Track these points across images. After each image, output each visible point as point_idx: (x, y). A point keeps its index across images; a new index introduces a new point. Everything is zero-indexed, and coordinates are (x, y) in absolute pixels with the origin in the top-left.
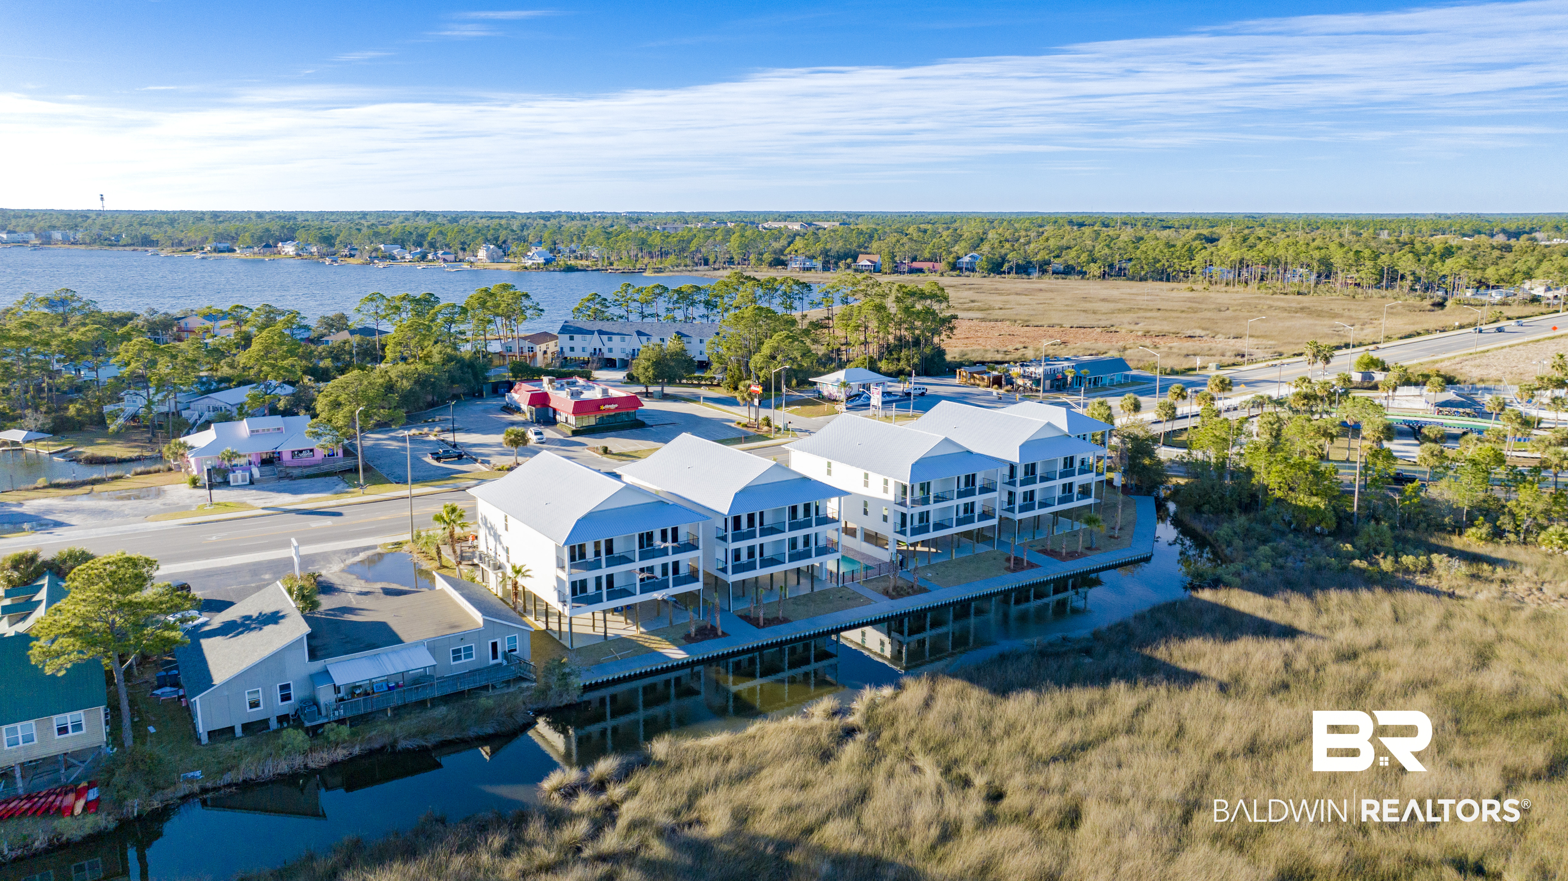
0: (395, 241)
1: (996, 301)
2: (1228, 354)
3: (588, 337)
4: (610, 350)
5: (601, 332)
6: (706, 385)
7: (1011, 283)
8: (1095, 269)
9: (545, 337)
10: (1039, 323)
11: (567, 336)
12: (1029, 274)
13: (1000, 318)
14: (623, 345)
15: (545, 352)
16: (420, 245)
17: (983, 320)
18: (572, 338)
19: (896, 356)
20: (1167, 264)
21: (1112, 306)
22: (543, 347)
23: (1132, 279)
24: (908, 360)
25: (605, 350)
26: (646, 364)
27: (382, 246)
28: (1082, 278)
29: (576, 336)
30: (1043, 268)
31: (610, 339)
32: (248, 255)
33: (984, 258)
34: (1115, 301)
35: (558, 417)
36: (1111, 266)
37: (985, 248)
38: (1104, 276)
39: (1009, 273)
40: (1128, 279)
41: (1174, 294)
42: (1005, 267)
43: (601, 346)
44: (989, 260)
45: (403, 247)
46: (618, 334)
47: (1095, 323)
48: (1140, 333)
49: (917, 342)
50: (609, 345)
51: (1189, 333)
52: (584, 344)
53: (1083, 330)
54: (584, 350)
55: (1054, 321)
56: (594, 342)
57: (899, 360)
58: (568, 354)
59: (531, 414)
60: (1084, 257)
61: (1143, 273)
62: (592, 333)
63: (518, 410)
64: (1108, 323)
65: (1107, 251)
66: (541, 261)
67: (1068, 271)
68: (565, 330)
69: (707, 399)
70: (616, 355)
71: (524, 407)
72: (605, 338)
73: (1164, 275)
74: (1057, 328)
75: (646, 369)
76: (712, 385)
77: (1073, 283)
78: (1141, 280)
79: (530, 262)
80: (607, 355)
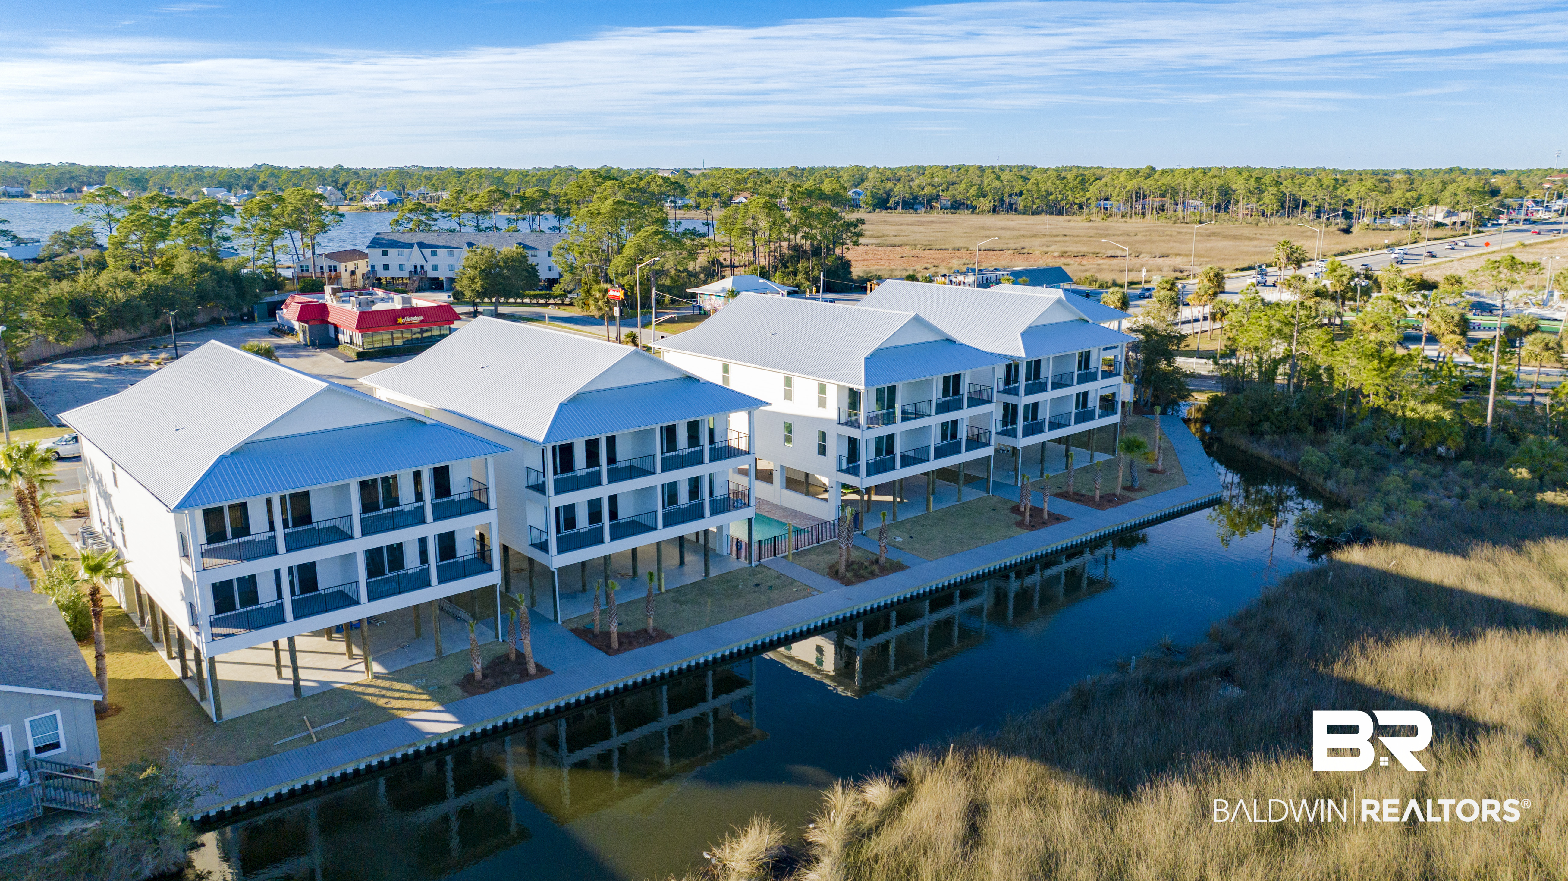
1: (888, 230)
3: (406, 251)
4: (435, 268)
5: (421, 245)
6: (555, 304)
7: (898, 217)
8: (985, 204)
9: (354, 254)
10: (943, 247)
11: (379, 251)
12: (916, 210)
13: (897, 243)
14: (451, 261)
15: (353, 273)
17: (880, 245)
18: (385, 254)
19: (791, 269)
20: (1060, 197)
21: (1015, 233)
22: (351, 266)
23: (1025, 213)
24: (807, 273)
25: (428, 268)
26: (473, 273)
28: (973, 212)
29: (390, 252)
30: (930, 202)
31: (434, 254)
33: (869, 193)
34: (1015, 229)
35: (341, 336)
36: (1002, 200)
37: (868, 184)
38: (994, 211)
39: (895, 209)
40: (1021, 213)
41: (1073, 224)
42: (892, 202)
43: (424, 263)
44: (874, 195)
46: (444, 247)
47: (1005, 247)
49: (817, 251)
50: (433, 260)
51: (1110, 253)
52: (402, 260)
53: (992, 252)
54: (401, 267)
55: (958, 245)
56: (415, 257)
57: (795, 274)
58: (381, 273)
60: (973, 191)
61: (1035, 207)
62: (411, 246)
63: (291, 331)
64: (1018, 246)
65: (997, 184)
67: (956, 206)
68: (375, 243)
69: (555, 318)
70: (442, 275)
72: (427, 252)
73: (1058, 209)
74: (963, 251)
75: (472, 280)
76: (563, 304)
77: (964, 218)
78: (1033, 213)
79: (372, 203)
80: (432, 274)
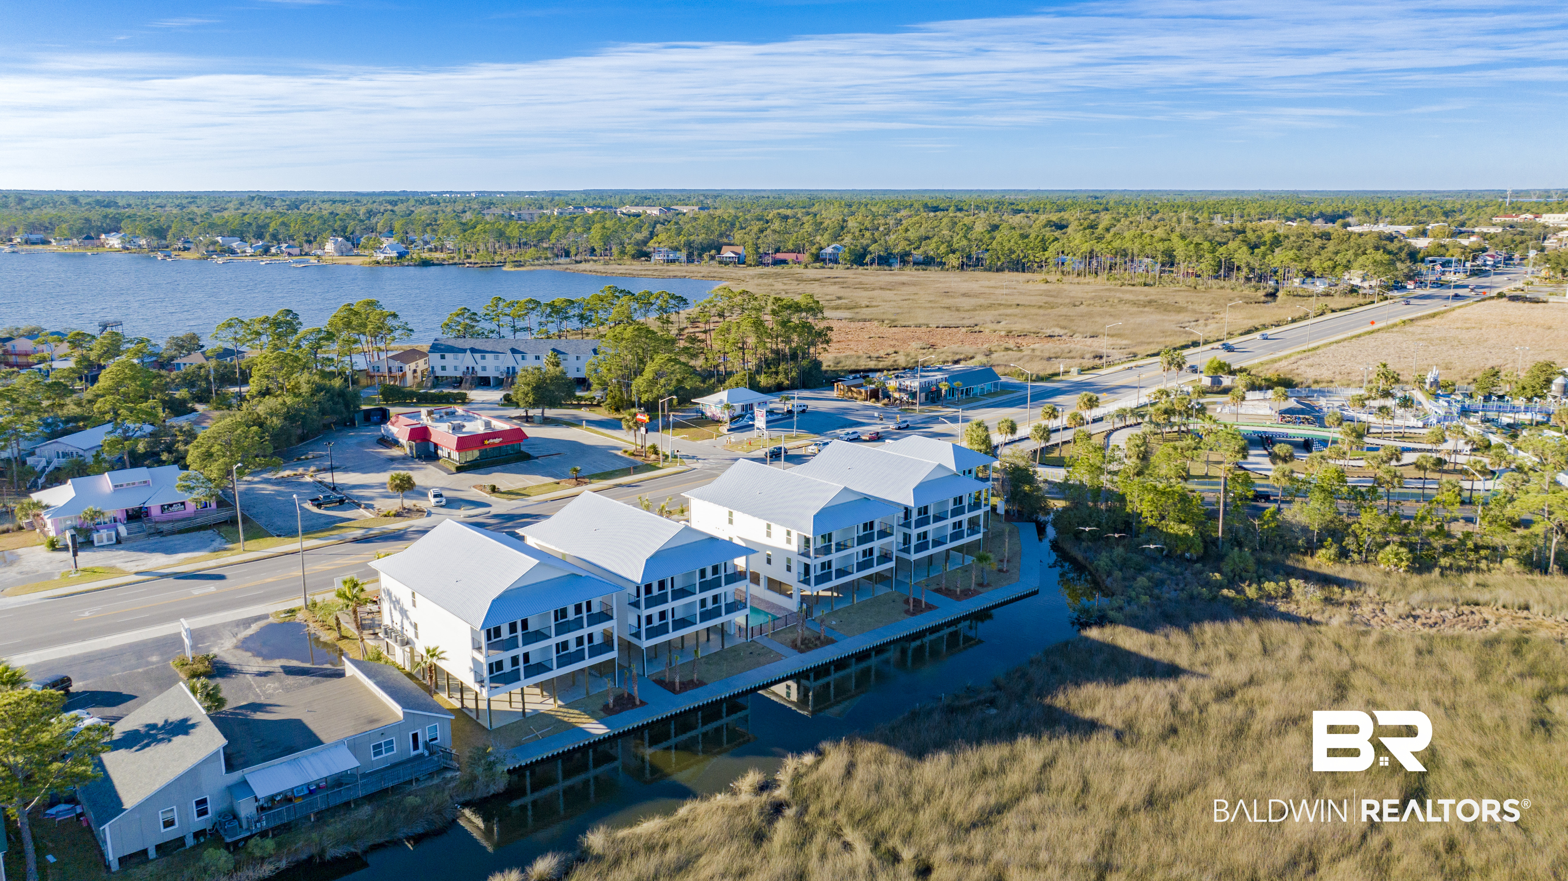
0: (233, 234)
1: (862, 297)
2: (1088, 356)
3: (460, 355)
4: (484, 369)
5: (473, 351)
6: (586, 406)
7: (873, 275)
8: (954, 260)
9: (412, 355)
10: (907, 323)
11: (438, 355)
12: (890, 265)
13: (868, 317)
14: (497, 363)
15: (415, 371)
16: (260, 236)
17: (852, 320)
18: (443, 357)
19: (774, 370)
20: (1022, 255)
21: (973, 301)
22: (413, 365)
23: (989, 269)
24: (786, 374)
25: (478, 369)
26: (526, 389)
27: (219, 239)
28: (942, 269)
29: (447, 355)
30: (904, 259)
31: (483, 358)
32: (66, 248)
33: (846, 249)
34: (976, 296)
35: (439, 452)
36: (969, 257)
37: (848, 239)
38: (962, 267)
39: (871, 264)
40: (986, 270)
41: (1030, 286)
42: (868, 259)
43: (474, 365)
44: (851, 252)
45: (243, 239)
46: (492, 352)
47: (959, 323)
48: (1003, 333)
49: (794, 356)
50: (482, 363)
51: (1049, 332)
52: (457, 363)
53: (948, 331)
54: (456, 368)
55: (921, 321)
56: (468, 360)
57: (777, 373)
58: (439, 373)
59: (411, 447)
60: (943, 249)
61: (999, 263)
62: (464, 351)
63: (395, 443)
64: (972, 322)
65: (965, 242)
66: (394, 254)
67: (927, 262)
68: (436, 348)
69: (590, 422)
70: (491, 373)
71: (404, 440)
72: (478, 356)
73: (1019, 266)
74: (924, 329)
75: (526, 395)
76: (592, 405)
77: (933, 275)
78: (998, 270)
79: (382, 256)
80: (481, 374)
